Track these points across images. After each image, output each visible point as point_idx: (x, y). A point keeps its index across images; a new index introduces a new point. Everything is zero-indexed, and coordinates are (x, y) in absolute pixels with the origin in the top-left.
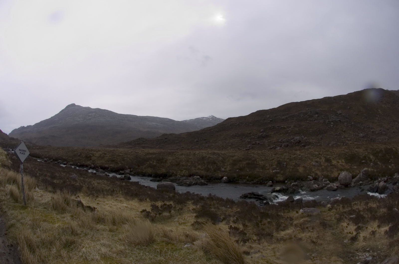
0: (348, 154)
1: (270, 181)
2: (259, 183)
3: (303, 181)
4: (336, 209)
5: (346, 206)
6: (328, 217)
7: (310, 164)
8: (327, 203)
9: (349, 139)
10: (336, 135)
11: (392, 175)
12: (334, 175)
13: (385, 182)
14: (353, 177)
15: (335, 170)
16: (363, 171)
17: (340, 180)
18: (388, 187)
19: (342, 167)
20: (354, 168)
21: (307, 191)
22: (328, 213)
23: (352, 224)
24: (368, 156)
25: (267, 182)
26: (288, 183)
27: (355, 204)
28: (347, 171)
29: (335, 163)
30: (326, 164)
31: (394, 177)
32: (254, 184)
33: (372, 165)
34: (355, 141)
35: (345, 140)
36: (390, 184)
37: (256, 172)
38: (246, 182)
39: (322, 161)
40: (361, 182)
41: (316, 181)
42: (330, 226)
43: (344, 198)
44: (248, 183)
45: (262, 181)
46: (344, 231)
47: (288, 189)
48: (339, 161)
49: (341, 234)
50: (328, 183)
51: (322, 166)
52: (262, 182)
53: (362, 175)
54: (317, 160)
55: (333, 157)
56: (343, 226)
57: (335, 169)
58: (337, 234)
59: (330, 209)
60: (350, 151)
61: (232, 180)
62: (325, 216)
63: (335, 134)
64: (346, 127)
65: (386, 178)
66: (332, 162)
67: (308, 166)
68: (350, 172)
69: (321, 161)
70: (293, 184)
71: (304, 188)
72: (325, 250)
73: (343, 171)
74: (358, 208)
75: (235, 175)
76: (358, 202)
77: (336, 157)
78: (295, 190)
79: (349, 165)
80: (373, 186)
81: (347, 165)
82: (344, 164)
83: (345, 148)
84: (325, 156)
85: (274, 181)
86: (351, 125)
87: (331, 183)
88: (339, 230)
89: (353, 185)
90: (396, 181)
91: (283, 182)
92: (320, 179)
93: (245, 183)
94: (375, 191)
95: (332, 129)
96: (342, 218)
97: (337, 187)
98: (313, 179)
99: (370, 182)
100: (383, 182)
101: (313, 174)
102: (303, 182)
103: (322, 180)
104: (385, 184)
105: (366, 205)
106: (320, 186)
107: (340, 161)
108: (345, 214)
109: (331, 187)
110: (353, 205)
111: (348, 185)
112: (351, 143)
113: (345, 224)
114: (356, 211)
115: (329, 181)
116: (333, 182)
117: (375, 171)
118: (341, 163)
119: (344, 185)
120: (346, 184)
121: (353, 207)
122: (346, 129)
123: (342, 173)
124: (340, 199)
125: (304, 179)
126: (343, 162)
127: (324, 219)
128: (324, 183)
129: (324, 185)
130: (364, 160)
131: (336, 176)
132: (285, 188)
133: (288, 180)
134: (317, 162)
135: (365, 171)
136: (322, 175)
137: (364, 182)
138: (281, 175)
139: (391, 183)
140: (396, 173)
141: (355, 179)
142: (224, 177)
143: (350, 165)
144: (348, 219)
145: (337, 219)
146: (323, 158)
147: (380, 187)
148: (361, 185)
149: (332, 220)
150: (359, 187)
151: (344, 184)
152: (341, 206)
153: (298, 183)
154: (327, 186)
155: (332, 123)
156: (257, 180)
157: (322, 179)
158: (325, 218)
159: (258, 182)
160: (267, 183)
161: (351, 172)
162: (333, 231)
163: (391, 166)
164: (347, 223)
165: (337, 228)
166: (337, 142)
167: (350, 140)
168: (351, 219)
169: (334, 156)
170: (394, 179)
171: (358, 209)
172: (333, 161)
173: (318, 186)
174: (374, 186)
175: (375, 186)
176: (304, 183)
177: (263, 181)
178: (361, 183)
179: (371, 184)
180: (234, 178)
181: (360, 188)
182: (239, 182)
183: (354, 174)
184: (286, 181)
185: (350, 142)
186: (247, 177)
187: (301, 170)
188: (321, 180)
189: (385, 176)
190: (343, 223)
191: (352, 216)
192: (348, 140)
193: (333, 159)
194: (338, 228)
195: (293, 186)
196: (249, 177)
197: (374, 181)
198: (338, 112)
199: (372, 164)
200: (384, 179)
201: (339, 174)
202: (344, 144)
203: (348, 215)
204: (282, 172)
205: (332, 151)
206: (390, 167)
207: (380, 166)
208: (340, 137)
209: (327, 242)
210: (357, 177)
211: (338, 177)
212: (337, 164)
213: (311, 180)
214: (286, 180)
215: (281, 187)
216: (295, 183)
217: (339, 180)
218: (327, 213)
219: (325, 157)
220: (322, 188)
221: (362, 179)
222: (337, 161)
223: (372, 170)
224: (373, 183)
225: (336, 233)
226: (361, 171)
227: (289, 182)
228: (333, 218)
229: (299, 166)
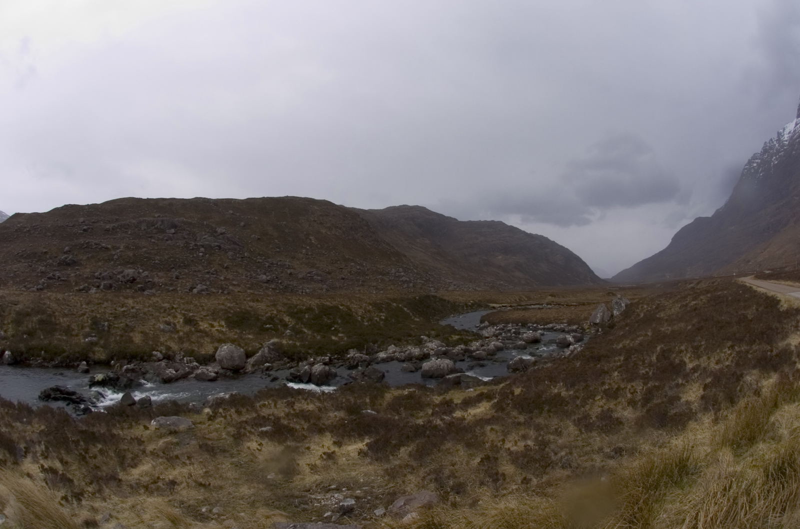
0: (232, 312)
1: (84, 360)
2: (64, 365)
3: (145, 361)
4: (225, 417)
5: (244, 410)
6: (211, 433)
7: (154, 328)
8: (202, 406)
9: (234, 283)
10: (208, 273)
11: (341, 352)
12: (205, 349)
13: (325, 364)
14: (248, 355)
15: (208, 342)
16: (269, 344)
17: (221, 361)
18: (336, 373)
19: (220, 335)
20: (249, 338)
21: (155, 381)
22: (209, 425)
23: (269, 443)
24: (278, 316)
25: (78, 363)
26: (117, 365)
27: (264, 405)
28: (233, 344)
29: (206, 327)
30: (187, 328)
31: (348, 356)
32: (56, 367)
33: (288, 334)
34: (250, 288)
35: (227, 285)
36: (339, 367)
37: (56, 342)
38: (43, 364)
39: (178, 322)
40: (267, 364)
41: (170, 361)
42: (224, 451)
43: (236, 395)
44: (46, 364)
45: (68, 361)
46: (256, 457)
47: (118, 379)
48: (213, 323)
49: (253, 463)
50: (196, 365)
51: (178, 332)
52: (68, 364)
53: (267, 351)
54: (167, 319)
55: (202, 315)
56: (251, 448)
57: (206, 339)
58: (244, 464)
59: (212, 418)
60: (237, 306)
61: (19, 359)
62: (205, 431)
63: (206, 271)
64: (229, 259)
65: (328, 358)
66: (199, 326)
67: (151, 330)
68: (239, 345)
69: (175, 321)
70: (125, 367)
71: (148, 376)
72: (233, 498)
73: (225, 343)
74: (271, 413)
75: (22, 347)
76: (268, 402)
77: (208, 315)
78: (132, 380)
79: (236, 332)
80: (298, 371)
81: (232, 332)
82: (224, 330)
83: (227, 299)
84: (183, 312)
85: (89, 361)
86: (242, 258)
87: (203, 366)
88: (245, 457)
89: (250, 369)
90: (355, 363)
91: (106, 364)
92: (178, 357)
93: (41, 366)
94: (305, 381)
95: (202, 260)
96: (242, 433)
97: (217, 373)
98: (164, 358)
99: (289, 364)
100: (320, 365)
101: (162, 348)
102: (145, 363)
103: (183, 359)
104: (327, 368)
105: (290, 406)
106: (181, 372)
107: (216, 324)
108: (246, 425)
109: (203, 373)
110: (260, 407)
111: (239, 369)
112: (239, 292)
113: (254, 445)
114: (271, 419)
115: (197, 362)
116: (206, 365)
117: (298, 344)
118: (219, 328)
119: (231, 370)
120: (233, 367)
121: (260, 411)
122: (231, 264)
123: (221, 348)
124: (227, 397)
125: (146, 358)
126: (223, 326)
127: (205, 438)
128: (188, 366)
129: (188, 370)
130: (270, 324)
131: (210, 353)
132: (112, 376)
133: (115, 358)
134: (168, 323)
135: (274, 344)
136: (181, 349)
137: (274, 364)
138: (102, 349)
139: (342, 365)
140: (352, 350)
141: (252, 358)
142: (7, 352)
143: (238, 331)
144: (258, 435)
145: (233, 436)
146: (179, 316)
147: (315, 373)
148: (268, 369)
149: (222, 439)
150: (265, 374)
151: (231, 368)
152: (233, 410)
153: (136, 366)
154: (195, 373)
155: (202, 249)
156: (59, 359)
157: (182, 357)
158: (206, 435)
159: (62, 362)
160: (78, 365)
161: (242, 345)
162: (233, 460)
163: (336, 335)
164: (256, 441)
165: (240, 454)
166: (210, 287)
167: (238, 285)
168: (263, 435)
169: (204, 313)
170: (349, 359)
171: (273, 415)
172: (201, 323)
173: (176, 371)
174: (300, 372)
175: (302, 372)
176: (147, 365)
177: (70, 362)
178: (269, 367)
179: (292, 367)
180: (22, 354)
181: (269, 376)
182: (31, 362)
183: (250, 349)
184: (113, 362)
185: (236, 290)
186: (43, 352)
187: (137, 338)
188: (180, 360)
189: (324, 354)
190: (249, 442)
191: (264, 429)
192: (234, 285)
193: (201, 318)
194: (242, 453)
195: (127, 373)
196: (45, 351)
197: (298, 363)
198: (217, 229)
199: (288, 331)
200: (323, 360)
201: (216, 349)
202: (224, 291)
203: (253, 428)
204: (102, 342)
205: (199, 304)
206: (333, 338)
207: (309, 337)
208: (216, 277)
209: (230, 481)
210: (258, 354)
211: (215, 355)
212: (211, 330)
213: (160, 360)
214: (112, 359)
215: (104, 374)
216: (129, 366)
217: (217, 360)
218: (207, 425)
219: (184, 315)
220: (185, 377)
221: (269, 359)
222: (209, 324)
223: (291, 342)
224: (298, 365)
225: (242, 463)
226: (263, 344)
227: (118, 362)
228: (224, 434)
229: (132, 330)
